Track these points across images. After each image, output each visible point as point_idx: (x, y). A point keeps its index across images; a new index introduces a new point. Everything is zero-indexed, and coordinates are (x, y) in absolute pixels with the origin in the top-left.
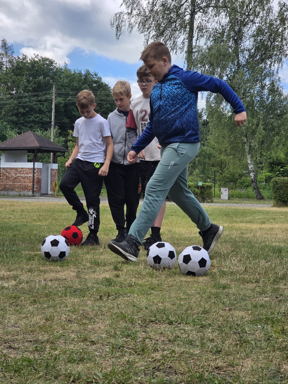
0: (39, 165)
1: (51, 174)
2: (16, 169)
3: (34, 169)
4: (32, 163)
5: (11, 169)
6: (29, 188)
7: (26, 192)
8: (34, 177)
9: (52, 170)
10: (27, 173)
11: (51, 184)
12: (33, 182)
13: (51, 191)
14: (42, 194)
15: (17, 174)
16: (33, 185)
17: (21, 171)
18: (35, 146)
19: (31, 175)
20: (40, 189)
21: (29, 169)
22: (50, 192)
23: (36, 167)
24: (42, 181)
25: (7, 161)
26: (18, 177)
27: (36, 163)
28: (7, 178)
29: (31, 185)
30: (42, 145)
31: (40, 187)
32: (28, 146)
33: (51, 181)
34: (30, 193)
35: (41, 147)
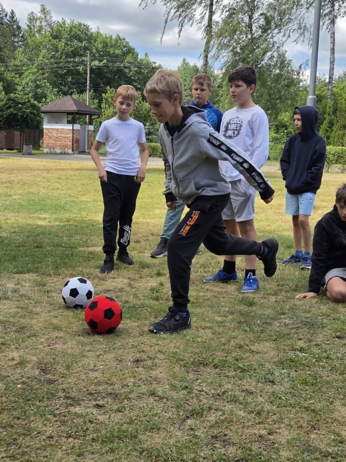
0: (77, 127)
1: (88, 135)
2: (58, 130)
3: (73, 130)
4: (72, 125)
5: (53, 129)
6: (69, 147)
7: (66, 150)
8: (73, 137)
9: (88, 131)
10: (67, 134)
11: (88, 143)
12: (73, 141)
13: (88, 149)
14: (80, 152)
15: (58, 134)
16: (73, 144)
17: (62, 132)
18: (74, 109)
19: (71, 135)
20: (78, 148)
21: (69, 130)
22: (87, 151)
23: (75, 128)
24: (80, 141)
25: (49, 122)
26: (59, 136)
27: (75, 125)
28: (50, 137)
29: (70, 144)
30: (79, 109)
31: (79, 146)
32: (68, 109)
33: (88, 141)
34: (70, 151)
35: (79, 111)
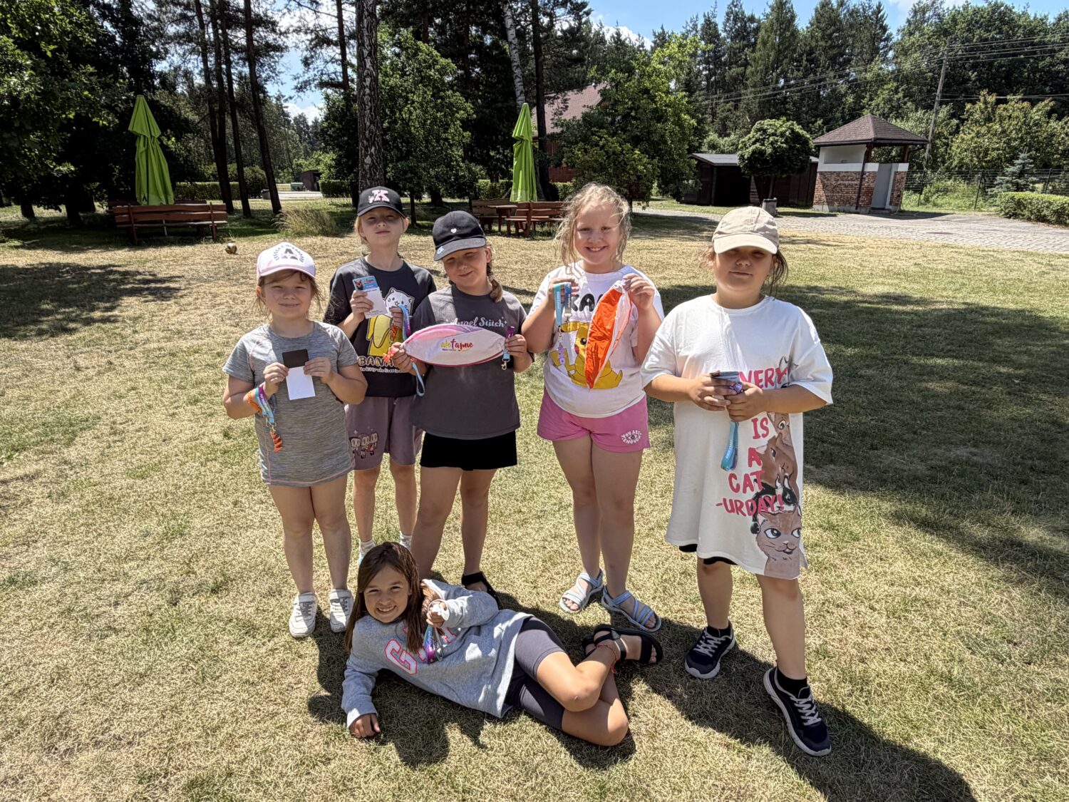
0: (872, 167)
1: (894, 180)
2: (838, 174)
3: (863, 173)
4: (862, 164)
5: (832, 173)
6: (852, 201)
7: (847, 207)
8: (861, 185)
9: (896, 173)
10: (852, 180)
11: (892, 194)
12: (859, 193)
13: (890, 204)
14: (873, 208)
15: (838, 180)
16: (859, 197)
17: (844, 176)
18: (871, 137)
19: (857, 182)
20: (870, 203)
21: (856, 173)
22: (888, 206)
23: (867, 169)
24: (875, 191)
25: (828, 161)
26: (840, 184)
27: (868, 164)
28: (825, 186)
29: (855, 196)
30: (879, 136)
31: (871, 199)
33: (893, 190)
34: (853, 208)
35: (876, 139)
